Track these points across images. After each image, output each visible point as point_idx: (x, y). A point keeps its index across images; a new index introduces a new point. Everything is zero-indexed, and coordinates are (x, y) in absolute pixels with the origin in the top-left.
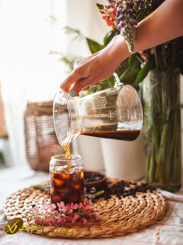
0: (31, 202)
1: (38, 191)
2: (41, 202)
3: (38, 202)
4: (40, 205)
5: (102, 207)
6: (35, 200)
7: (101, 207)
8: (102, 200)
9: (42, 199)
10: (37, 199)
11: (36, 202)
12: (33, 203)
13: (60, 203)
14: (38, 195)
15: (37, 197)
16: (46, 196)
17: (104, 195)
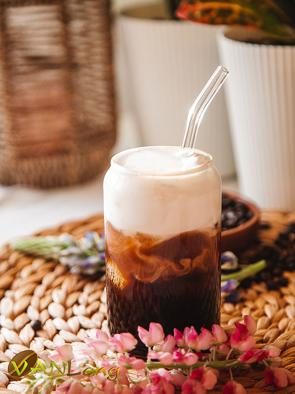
0: (25, 311)
1: (37, 264)
2: (56, 309)
3: (47, 308)
4: (58, 323)
5: (270, 322)
6: (35, 301)
7: (265, 320)
8: (259, 293)
9: (57, 295)
10: (43, 297)
11: (40, 311)
12: (33, 314)
13: (147, 328)
14: (39, 283)
15: (40, 290)
16: (68, 283)
17: (263, 275)
